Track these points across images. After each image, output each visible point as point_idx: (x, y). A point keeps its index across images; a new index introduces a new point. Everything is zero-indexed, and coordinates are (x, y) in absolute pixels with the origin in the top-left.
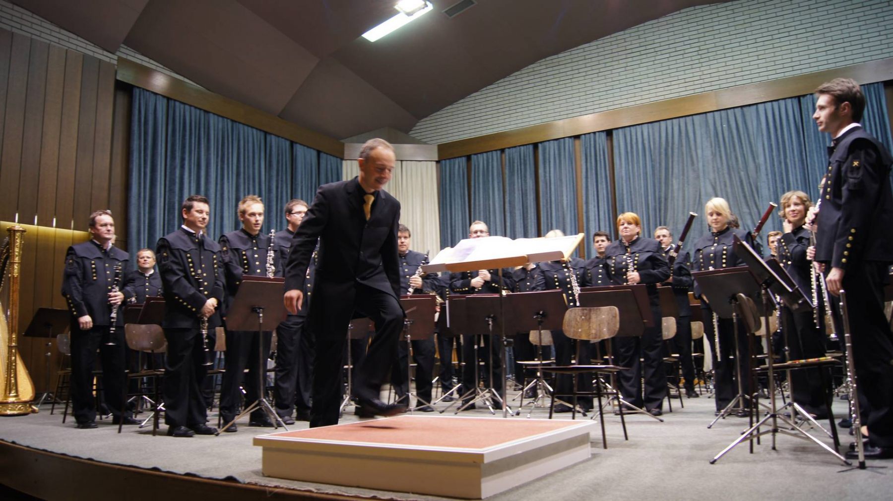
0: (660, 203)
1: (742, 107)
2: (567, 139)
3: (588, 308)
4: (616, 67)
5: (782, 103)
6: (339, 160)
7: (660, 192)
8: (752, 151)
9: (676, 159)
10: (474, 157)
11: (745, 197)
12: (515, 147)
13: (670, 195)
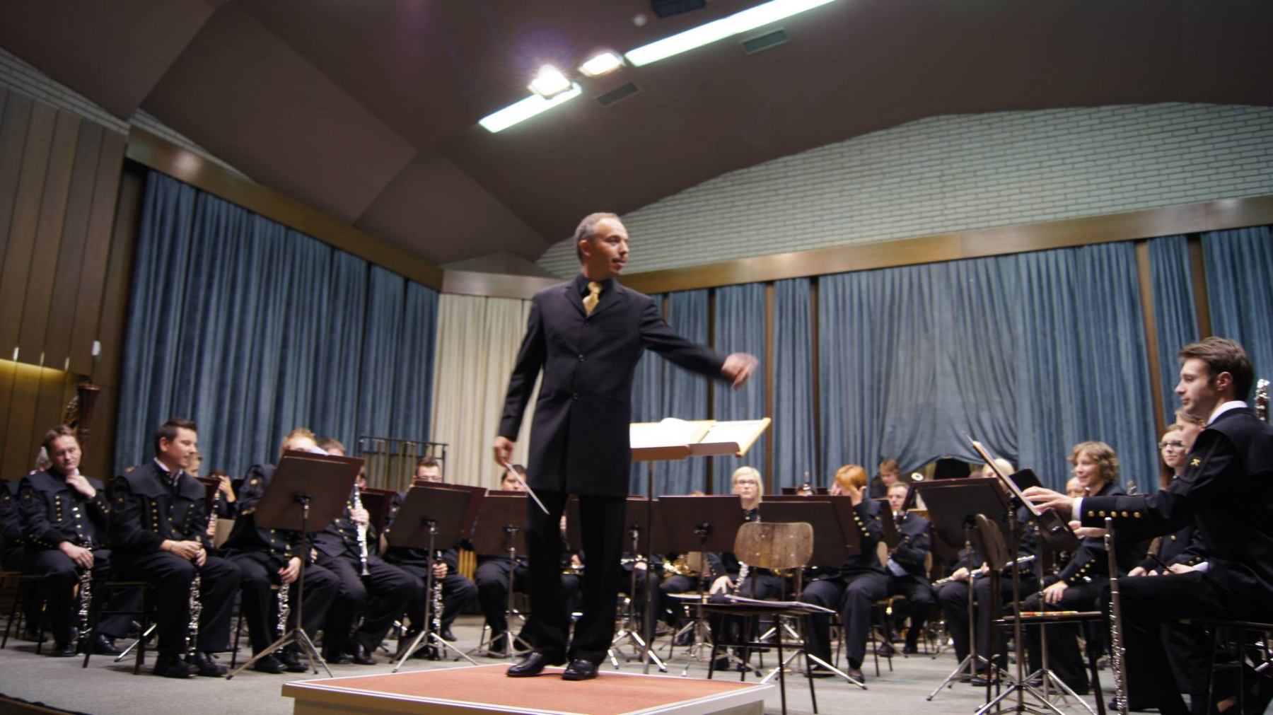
0: (879, 381)
2: (755, 286)
3: (771, 524)
4: (827, 190)
5: (1051, 254)
6: (434, 293)
7: (880, 365)
8: (1008, 318)
9: (903, 322)
11: (995, 379)
12: (682, 291)
13: (893, 371)
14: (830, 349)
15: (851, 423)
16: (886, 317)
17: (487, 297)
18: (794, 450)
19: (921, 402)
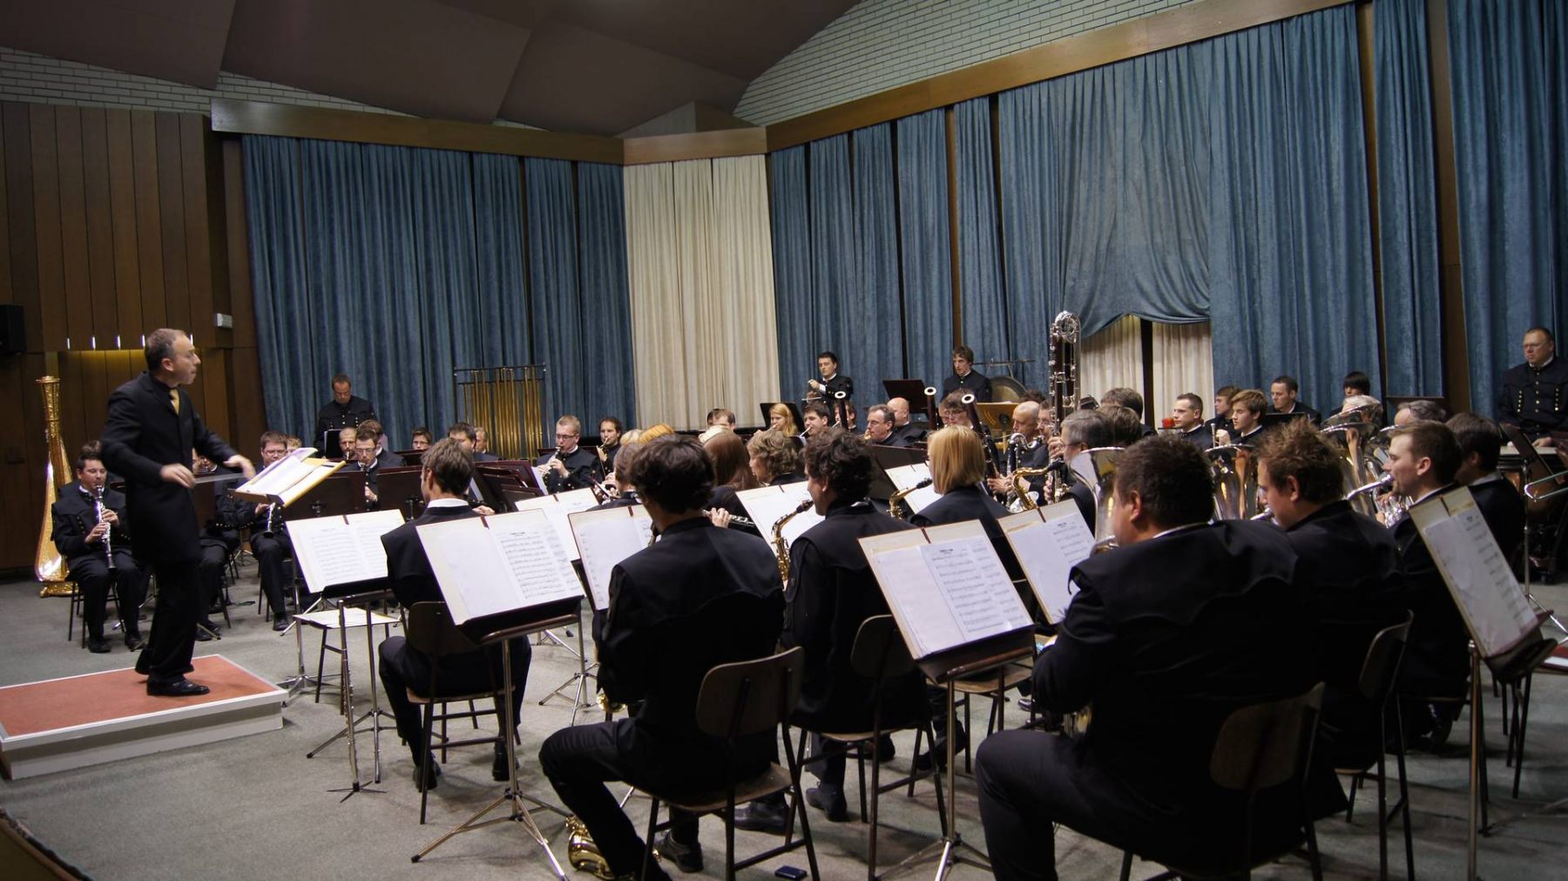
2: (935, 112)
5: (1253, 35)
6: (615, 169)
7: (1061, 204)
8: (1202, 129)
9: (1085, 145)
10: (813, 146)
12: (866, 128)
13: (1075, 209)
14: (1013, 186)
15: (1035, 278)
16: (1068, 140)
17: (673, 162)
18: (982, 312)
19: (1103, 247)
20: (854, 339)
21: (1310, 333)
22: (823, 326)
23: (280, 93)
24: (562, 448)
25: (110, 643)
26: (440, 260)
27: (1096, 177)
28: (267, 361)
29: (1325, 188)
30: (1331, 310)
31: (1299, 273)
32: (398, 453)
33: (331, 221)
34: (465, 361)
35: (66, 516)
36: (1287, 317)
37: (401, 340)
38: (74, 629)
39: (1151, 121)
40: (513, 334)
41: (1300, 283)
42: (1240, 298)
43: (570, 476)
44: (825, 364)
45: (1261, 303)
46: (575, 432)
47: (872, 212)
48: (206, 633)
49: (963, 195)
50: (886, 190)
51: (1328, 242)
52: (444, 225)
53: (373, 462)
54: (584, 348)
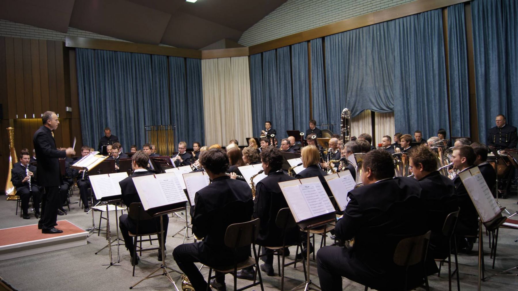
1: (387, 21)
5: (408, 18)
6: (199, 60)
8: (392, 49)
9: (353, 54)
10: (264, 54)
12: (281, 47)
13: (350, 75)
14: (330, 67)
15: (337, 97)
16: (347, 52)
17: (218, 58)
18: (319, 108)
19: (359, 87)
20: (277, 117)
21: (427, 116)
22: (267, 112)
23: (88, 34)
24: (180, 152)
25: (30, 216)
26: (141, 90)
27: (357, 64)
28: (83, 122)
29: (432, 69)
30: (433, 109)
31: (423, 96)
32: (126, 153)
33: (105, 77)
34: (148, 123)
35: (16, 173)
36: (419, 111)
37: (128, 116)
38: (18, 211)
39: (375, 46)
40: (165, 115)
41: (423, 99)
42: (404, 104)
43: (183, 161)
44: (268, 125)
45: (410, 106)
46: (185, 147)
47: (283, 76)
48: (62, 213)
49: (313, 70)
50: (288, 67)
51: (432, 86)
52: (142, 79)
53: (118, 156)
54: (188, 119)
